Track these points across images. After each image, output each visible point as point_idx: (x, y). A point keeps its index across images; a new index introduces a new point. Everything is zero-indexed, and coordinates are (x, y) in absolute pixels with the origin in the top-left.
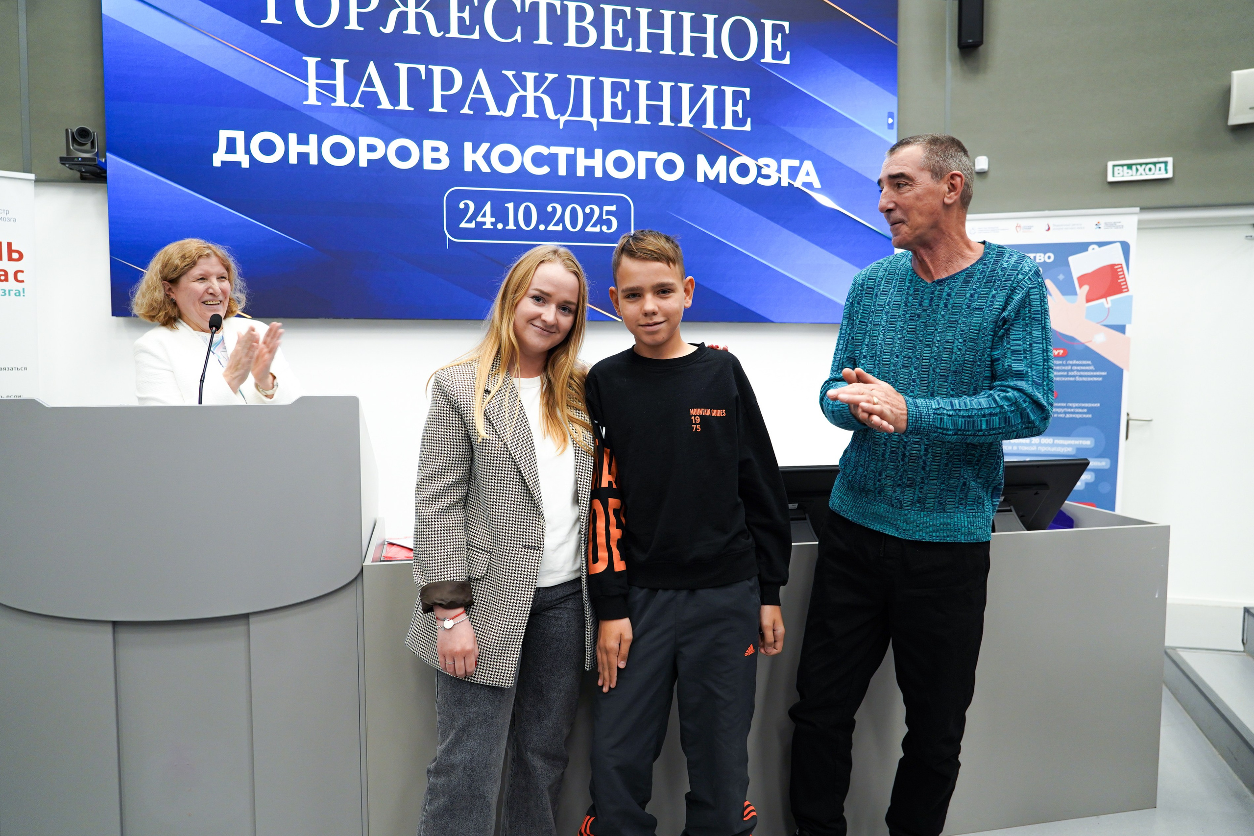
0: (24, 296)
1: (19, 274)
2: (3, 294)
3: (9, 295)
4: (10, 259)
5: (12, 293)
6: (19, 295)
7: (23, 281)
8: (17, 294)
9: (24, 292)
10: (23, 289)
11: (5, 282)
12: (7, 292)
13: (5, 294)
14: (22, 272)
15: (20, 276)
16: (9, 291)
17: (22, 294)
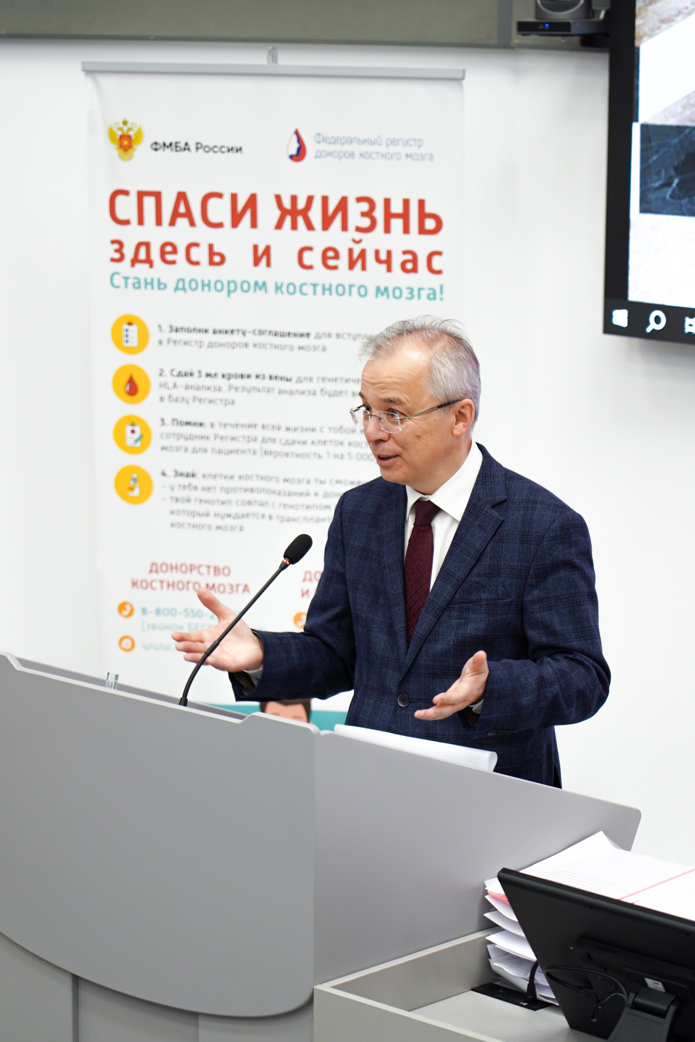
0: (441, 299)
1: (435, 259)
2: (409, 296)
3: (419, 297)
4: (422, 230)
5: (424, 294)
6: (435, 298)
7: (439, 272)
8: (432, 296)
9: (442, 292)
10: (441, 287)
11: (412, 275)
12: (416, 293)
13: (412, 298)
14: (439, 253)
15: (437, 263)
16: (420, 290)
17: (438, 295)
